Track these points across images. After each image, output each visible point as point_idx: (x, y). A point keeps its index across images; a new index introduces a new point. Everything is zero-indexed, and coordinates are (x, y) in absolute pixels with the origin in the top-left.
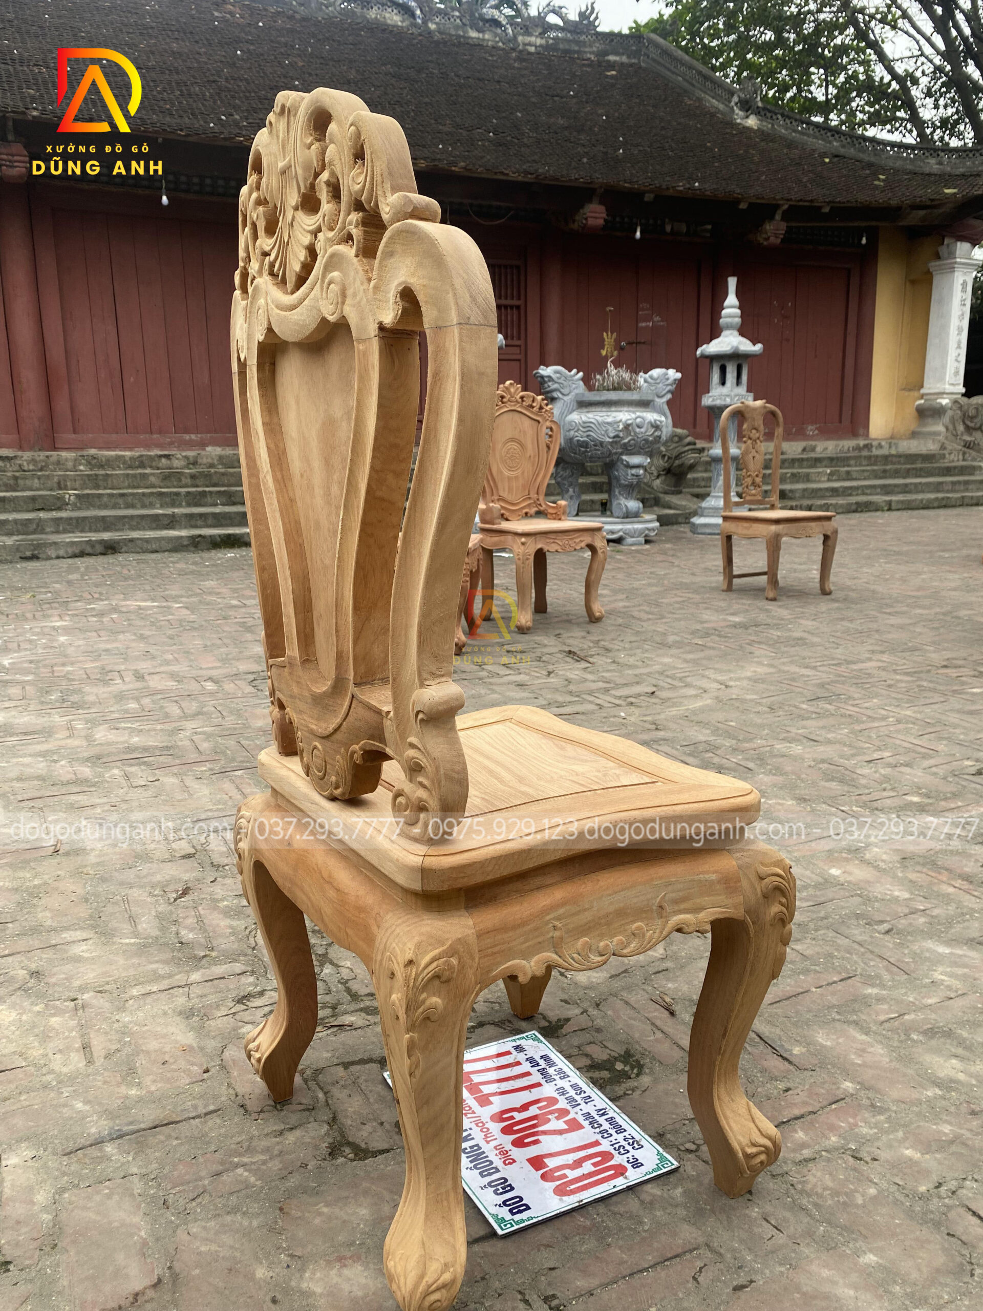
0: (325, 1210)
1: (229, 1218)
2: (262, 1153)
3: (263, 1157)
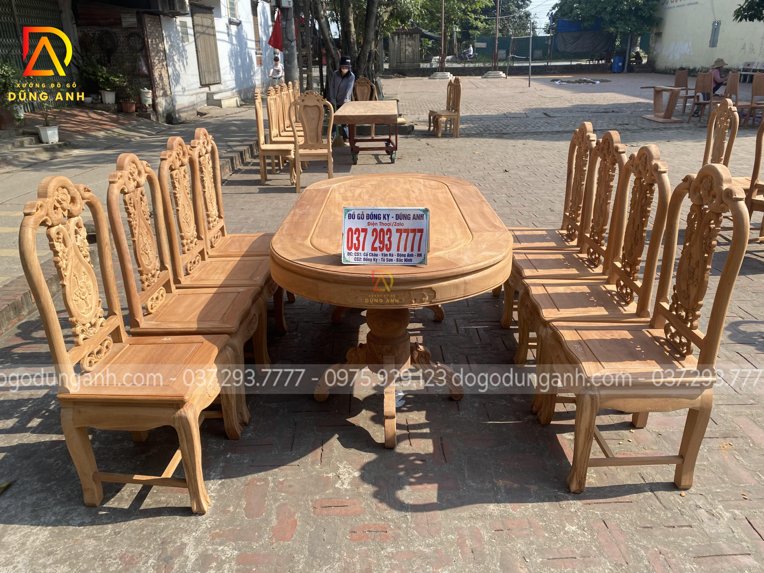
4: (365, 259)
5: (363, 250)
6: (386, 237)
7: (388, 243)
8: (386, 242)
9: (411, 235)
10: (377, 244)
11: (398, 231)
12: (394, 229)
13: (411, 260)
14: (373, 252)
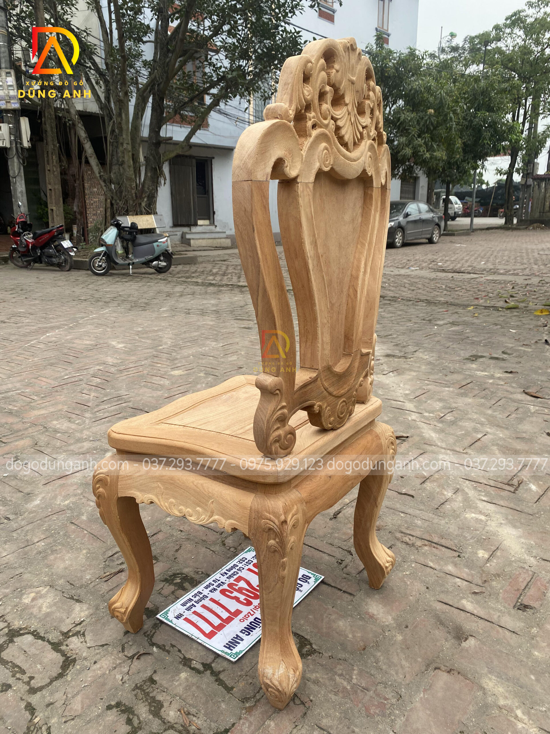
0: (350, 636)
1: (384, 667)
2: (335, 680)
3: (337, 678)
4: (235, 566)
5: (249, 570)
6: (242, 598)
7: (233, 595)
8: (235, 594)
9: (217, 622)
10: (242, 584)
11: (238, 612)
12: (245, 610)
13: (183, 605)
14: (235, 577)
